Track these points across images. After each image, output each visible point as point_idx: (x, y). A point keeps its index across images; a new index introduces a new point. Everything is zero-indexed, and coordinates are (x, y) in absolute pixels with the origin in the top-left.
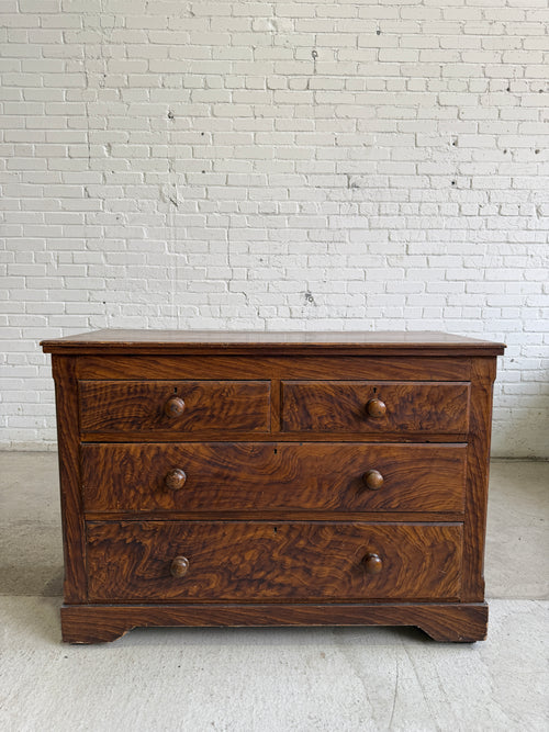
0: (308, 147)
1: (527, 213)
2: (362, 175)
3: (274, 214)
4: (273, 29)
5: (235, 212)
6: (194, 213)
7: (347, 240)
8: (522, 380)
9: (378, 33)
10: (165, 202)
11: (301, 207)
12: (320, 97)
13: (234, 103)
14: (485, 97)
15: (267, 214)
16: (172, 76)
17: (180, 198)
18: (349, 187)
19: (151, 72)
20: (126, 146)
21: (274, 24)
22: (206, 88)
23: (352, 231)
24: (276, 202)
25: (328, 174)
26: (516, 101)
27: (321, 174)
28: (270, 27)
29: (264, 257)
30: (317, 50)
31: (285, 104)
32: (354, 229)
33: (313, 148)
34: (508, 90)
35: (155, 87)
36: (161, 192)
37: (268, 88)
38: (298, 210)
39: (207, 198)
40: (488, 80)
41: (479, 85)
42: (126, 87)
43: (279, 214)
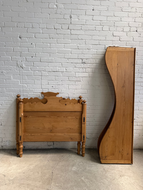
0: (68, 49)
1: (141, 72)
2: (87, 59)
3: (57, 72)
4: (56, 7)
5: (44, 71)
6: (29, 71)
7: (82, 81)
8: (137, 125)
9: (93, 10)
10: (19, 67)
11: (66, 69)
12: (73, 32)
13: (43, 33)
14: (129, 33)
15: (55, 72)
16: (20, 23)
17: (24, 66)
18: (82, 63)
19: (13, 22)
20: (5, 47)
21: (56, 5)
22: (33, 27)
23: (83, 78)
24: (58, 68)
25: (76, 59)
26: (139, 35)
27: (73, 59)
28: (55, 7)
29: (54, 86)
30: (72, 15)
31: (61, 34)
32: (84, 77)
33: (70, 49)
34: (137, 31)
35: (14, 27)
36: (17, 64)
37: (54, 28)
38: (65, 70)
39: (33, 66)
40: (130, 28)
41: (127, 29)
42: (4, 27)
43: (59, 72)
